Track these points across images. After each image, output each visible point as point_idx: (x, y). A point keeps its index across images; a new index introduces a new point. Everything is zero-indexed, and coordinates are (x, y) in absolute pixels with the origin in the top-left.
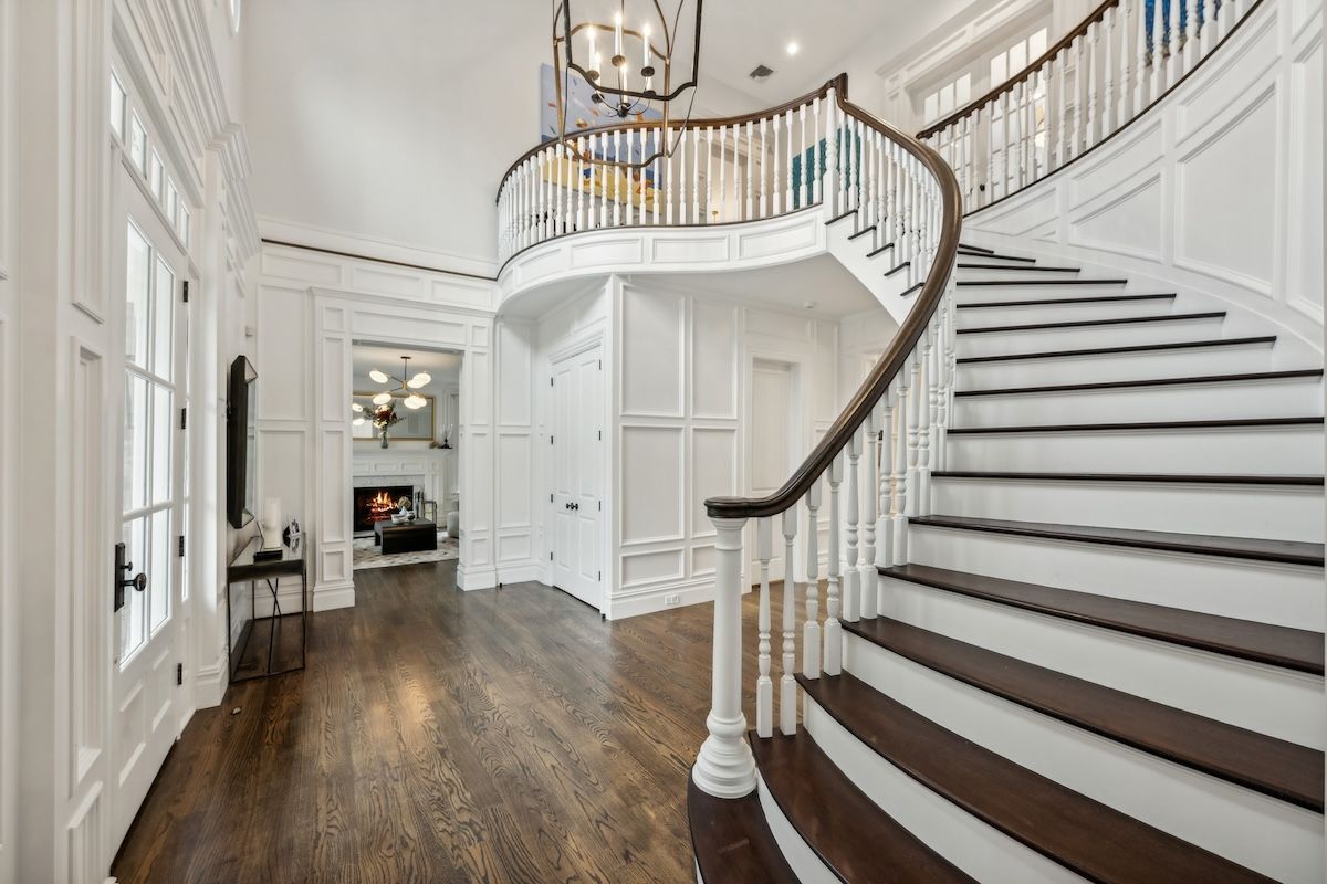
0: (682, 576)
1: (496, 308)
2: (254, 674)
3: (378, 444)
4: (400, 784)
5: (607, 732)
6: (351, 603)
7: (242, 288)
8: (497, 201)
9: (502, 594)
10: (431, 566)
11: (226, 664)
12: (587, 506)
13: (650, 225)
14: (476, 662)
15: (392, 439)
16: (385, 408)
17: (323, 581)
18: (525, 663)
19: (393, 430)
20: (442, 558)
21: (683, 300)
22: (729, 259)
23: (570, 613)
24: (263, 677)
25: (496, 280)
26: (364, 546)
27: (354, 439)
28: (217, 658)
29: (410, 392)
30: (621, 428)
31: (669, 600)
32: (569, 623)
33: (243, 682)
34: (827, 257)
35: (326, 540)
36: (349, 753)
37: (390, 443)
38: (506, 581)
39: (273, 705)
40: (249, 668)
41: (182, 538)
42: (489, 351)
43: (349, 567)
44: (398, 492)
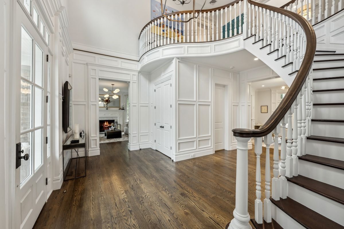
0: (195, 148)
1: (139, 70)
2: (71, 178)
3: (105, 108)
4: (118, 226)
5: (184, 206)
6: (99, 154)
7: (68, 63)
8: (139, 38)
9: (141, 152)
10: (120, 142)
11: (63, 175)
12: (167, 127)
13: (186, 42)
14: (137, 176)
15: (109, 107)
16: (107, 99)
17: (91, 148)
18: (152, 177)
19: (109, 105)
20: (123, 140)
21: (195, 65)
22: (211, 53)
23: (162, 159)
24: (74, 179)
25: (139, 61)
26: (102, 136)
27: (99, 107)
28: (59, 174)
29: (114, 94)
30: (178, 104)
31: (192, 155)
32: (162, 162)
33: (68, 180)
34: (244, 50)
35: (92, 136)
36: (100, 211)
37: (108, 108)
38: (142, 148)
39: (76, 189)
40: (70, 175)
41: (47, 138)
42: (137, 82)
43: (98, 143)
44: (111, 122)
